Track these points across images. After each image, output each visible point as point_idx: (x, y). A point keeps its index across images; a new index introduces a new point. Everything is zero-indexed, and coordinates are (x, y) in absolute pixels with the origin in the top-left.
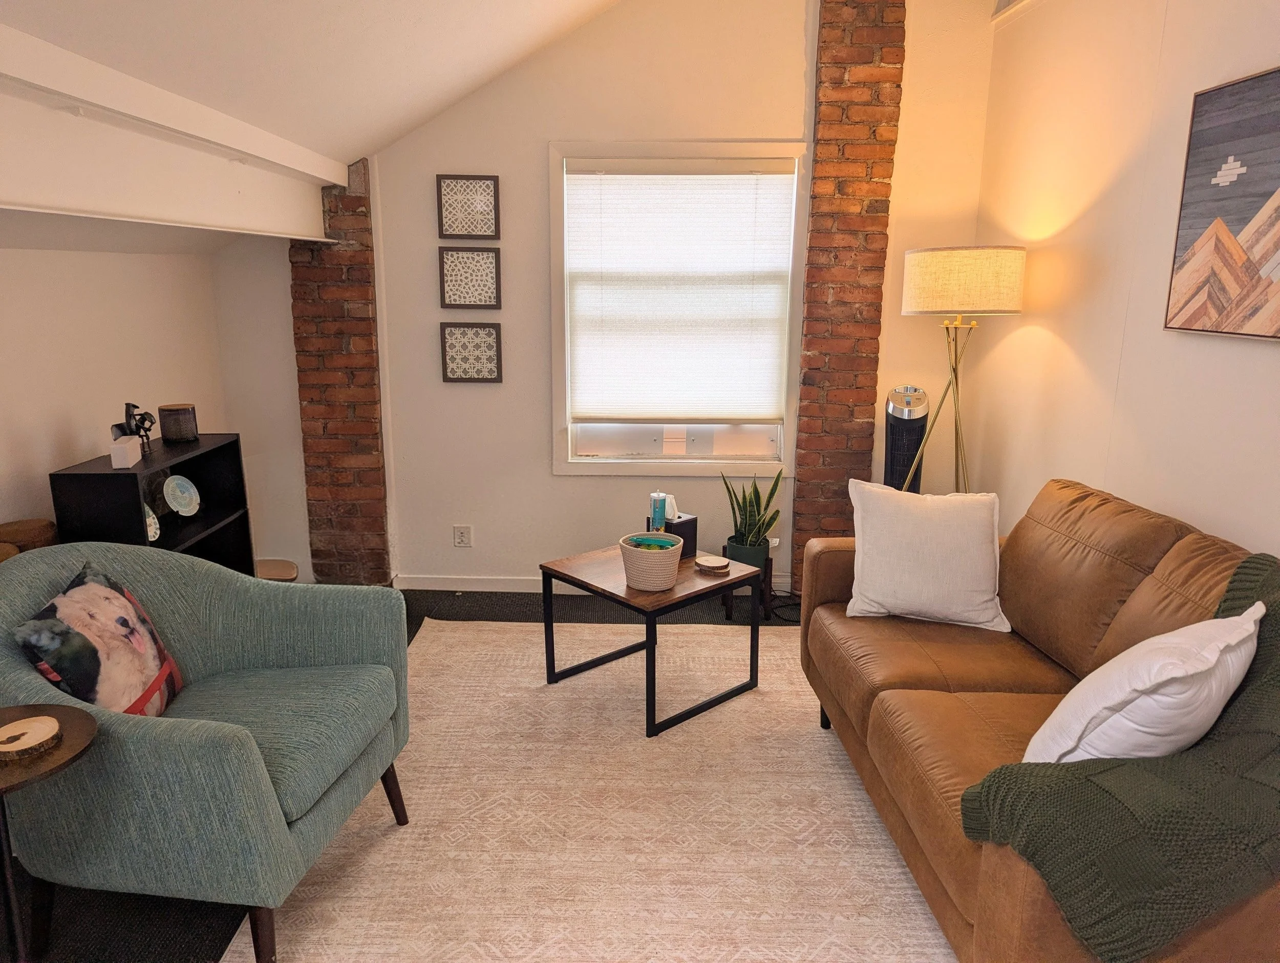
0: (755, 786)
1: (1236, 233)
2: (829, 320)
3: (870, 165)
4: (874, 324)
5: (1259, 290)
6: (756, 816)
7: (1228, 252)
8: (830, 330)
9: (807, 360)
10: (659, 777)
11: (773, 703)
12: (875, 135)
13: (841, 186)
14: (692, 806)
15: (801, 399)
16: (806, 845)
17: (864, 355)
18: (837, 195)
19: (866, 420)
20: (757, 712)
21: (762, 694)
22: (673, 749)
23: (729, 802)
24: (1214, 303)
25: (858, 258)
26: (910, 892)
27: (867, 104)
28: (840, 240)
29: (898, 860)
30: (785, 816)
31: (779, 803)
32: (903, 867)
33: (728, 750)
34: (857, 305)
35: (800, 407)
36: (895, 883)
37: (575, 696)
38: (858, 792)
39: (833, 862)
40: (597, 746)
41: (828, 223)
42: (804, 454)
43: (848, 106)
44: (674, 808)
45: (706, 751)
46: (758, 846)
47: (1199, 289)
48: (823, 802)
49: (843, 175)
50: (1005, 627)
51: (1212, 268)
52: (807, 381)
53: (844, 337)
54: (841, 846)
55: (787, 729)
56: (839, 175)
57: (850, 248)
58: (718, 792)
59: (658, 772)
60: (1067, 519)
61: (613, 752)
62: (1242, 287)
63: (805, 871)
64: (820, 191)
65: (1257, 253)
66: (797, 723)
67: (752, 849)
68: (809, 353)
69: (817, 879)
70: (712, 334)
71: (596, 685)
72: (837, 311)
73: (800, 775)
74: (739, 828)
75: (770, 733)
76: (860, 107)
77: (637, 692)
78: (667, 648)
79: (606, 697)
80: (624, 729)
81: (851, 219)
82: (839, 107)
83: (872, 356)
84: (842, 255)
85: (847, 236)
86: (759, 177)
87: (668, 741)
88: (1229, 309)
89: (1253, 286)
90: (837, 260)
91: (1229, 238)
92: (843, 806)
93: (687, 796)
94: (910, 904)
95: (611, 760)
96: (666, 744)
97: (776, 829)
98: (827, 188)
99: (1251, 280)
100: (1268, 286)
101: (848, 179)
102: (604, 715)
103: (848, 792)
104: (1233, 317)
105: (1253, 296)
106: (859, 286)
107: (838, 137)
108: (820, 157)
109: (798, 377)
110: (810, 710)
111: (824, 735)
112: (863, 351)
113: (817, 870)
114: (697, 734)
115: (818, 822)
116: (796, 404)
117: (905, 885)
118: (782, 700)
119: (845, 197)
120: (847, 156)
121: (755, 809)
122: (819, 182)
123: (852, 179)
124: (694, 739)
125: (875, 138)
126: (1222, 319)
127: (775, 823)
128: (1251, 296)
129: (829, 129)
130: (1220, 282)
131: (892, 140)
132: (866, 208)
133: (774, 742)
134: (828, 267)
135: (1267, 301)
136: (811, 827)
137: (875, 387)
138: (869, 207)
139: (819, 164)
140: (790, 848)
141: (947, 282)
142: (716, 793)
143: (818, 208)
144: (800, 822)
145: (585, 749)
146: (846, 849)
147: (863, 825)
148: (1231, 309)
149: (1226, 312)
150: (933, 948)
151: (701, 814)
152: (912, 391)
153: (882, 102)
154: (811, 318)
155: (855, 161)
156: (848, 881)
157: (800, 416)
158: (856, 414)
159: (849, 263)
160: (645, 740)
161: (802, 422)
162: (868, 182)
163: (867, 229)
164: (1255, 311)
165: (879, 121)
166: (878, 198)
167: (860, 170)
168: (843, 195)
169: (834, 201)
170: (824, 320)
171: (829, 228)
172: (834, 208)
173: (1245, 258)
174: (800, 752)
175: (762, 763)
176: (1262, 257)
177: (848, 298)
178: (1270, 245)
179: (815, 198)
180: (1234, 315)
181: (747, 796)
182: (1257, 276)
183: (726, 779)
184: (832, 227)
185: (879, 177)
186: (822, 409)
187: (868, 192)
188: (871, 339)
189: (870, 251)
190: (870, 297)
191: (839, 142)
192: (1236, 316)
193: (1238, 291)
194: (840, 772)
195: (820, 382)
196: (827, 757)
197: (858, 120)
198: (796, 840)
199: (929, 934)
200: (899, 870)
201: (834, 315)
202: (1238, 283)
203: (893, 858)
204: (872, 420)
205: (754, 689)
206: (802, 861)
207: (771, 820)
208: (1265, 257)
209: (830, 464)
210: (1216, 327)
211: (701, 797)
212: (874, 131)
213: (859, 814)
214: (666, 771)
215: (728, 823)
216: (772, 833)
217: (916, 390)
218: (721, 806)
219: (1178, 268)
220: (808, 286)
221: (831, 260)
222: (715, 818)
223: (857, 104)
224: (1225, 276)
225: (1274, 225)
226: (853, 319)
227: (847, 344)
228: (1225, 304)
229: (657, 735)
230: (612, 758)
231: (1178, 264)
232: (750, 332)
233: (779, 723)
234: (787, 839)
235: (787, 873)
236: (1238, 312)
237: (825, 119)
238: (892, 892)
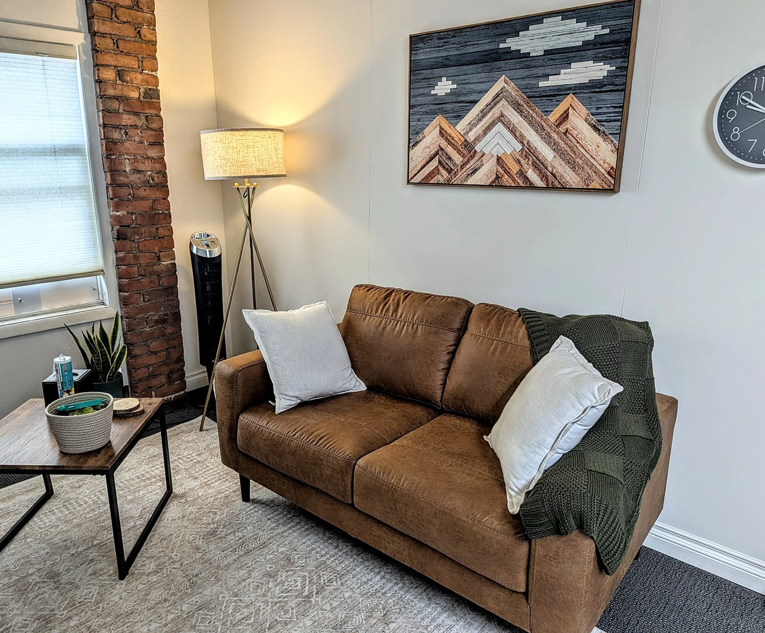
0: (243, 572)
1: (455, 125)
2: (130, 186)
3: (140, 59)
4: (163, 187)
5: (476, 158)
6: (264, 595)
7: (450, 136)
8: (132, 193)
9: (117, 220)
10: (166, 610)
11: (196, 499)
12: (140, 35)
13: (120, 74)
14: (214, 618)
15: (116, 252)
16: (315, 596)
17: (161, 212)
18: (118, 82)
19: (169, 262)
20: (192, 513)
21: (183, 496)
22: (154, 578)
23: (236, 596)
24: (444, 167)
25: (143, 135)
26: (396, 588)
27: (128, 8)
28: (127, 119)
29: (372, 570)
30: (282, 583)
31: (271, 575)
32: (379, 573)
33: (198, 556)
34: (149, 173)
35: (117, 258)
36: (384, 587)
37: (14, 578)
38: (309, 537)
39: (341, 598)
40: (83, 614)
41: (115, 105)
42: (128, 296)
43: (115, 7)
44: (200, 628)
45: (181, 565)
46: (286, 618)
47: (431, 159)
48: (296, 557)
49: (121, 65)
50: (362, 387)
51: (440, 146)
52: (120, 237)
53: (143, 199)
54: (335, 582)
55: (224, 515)
56: (118, 65)
57: (135, 127)
58: (221, 593)
59: (160, 606)
60: (388, 309)
61: (103, 611)
62: (464, 156)
63: (332, 616)
64: (104, 77)
65: (471, 137)
66: (227, 507)
67: (286, 624)
68: (118, 214)
69: (343, 617)
70: (24, 202)
71: (27, 557)
72: (134, 178)
73: (264, 545)
74: (262, 613)
75: (215, 525)
76: (125, 9)
77: (74, 545)
78: (67, 493)
79: (49, 563)
80: (94, 585)
81: (133, 102)
82: (108, 6)
83: (167, 212)
84: (131, 132)
85: (132, 117)
86: (46, 58)
87: (143, 574)
88: (456, 170)
89: (471, 156)
90: (128, 136)
91: (450, 127)
92: (310, 552)
93: (201, 612)
94: (404, 597)
95: (108, 619)
96: (144, 577)
97: (287, 597)
98: (109, 74)
99: (470, 153)
100: (482, 156)
101: (125, 69)
102: (63, 581)
103: (304, 541)
104: (459, 175)
105: (471, 163)
106: (148, 158)
107: (111, 32)
108: (99, 47)
109: (110, 234)
110: (227, 493)
111: (252, 507)
112: (159, 209)
113: (338, 610)
114: (162, 554)
115: (306, 574)
116: (112, 256)
117: (390, 585)
118: (200, 494)
119: (125, 84)
120: (121, 49)
121: (259, 590)
122: (101, 68)
123: (128, 69)
124: (163, 560)
125: (141, 37)
126: (451, 176)
127: (282, 592)
128: (470, 162)
129: (103, 24)
130: (447, 154)
131: (153, 41)
132: (142, 94)
133: (225, 530)
134: (122, 142)
135: (482, 165)
136: (306, 580)
137: (172, 236)
138: (145, 94)
139: (99, 53)
140: (308, 605)
141: (246, 155)
142: (221, 596)
143: (105, 91)
144: (296, 582)
145: (72, 623)
146: (339, 583)
147: (333, 559)
148: (457, 170)
149: (453, 172)
150: (438, 618)
151: (225, 619)
152: (206, 236)
153: (142, 9)
154: (115, 184)
155: (128, 54)
156: (360, 605)
157: (117, 265)
158: (162, 258)
159: (137, 139)
160: (122, 584)
161: (120, 270)
162: (141, 73)
163: (146, 112)
164: (475, 171)
165: (142, 24)
166: (151, 87)
167: (133, 63)
168: (123, 82)
169: (117, 86)
170: (126, 185)
171: (117, 109)
172: (117, 92)
173: (463, 140)
174: (249, 528)
175: (231, 551)
176: (475, 139)
177: (141, 167)
178: (480, 132)
179: (101, 82)
180: (460, 174)
181: (244, 583)
182: (473, 150)
183: (218, 580)
184: (119, 109)
185: (149, 70)
186: (136, 258)
187: (142, 81)
188: (163, 199)
189: (151, 129)
190: (158, 166)
191: (113, 37)
192: (462, 174)
193: (461, 159)
194: (286, 528)
195: (131, 236)
196: (269, 522)
197: (125, 20)
198: (306, 597)
199: (430, 610)
200: (378, 577)
201: (132, 181)
202: (460, 155)
203: (368, 571)
204: (173, 261)
205: (172, 495)
206: (323, 610)
207: (277, 592)
208: (478, 139)
209: (149, 300)
210: (448, 181)
211: (213, 605)
212: (139, 32)
213: (323, 552)
214: (165, 600)
215: (251, 614)
216: (286, 601)
217: (208, 236)
218: (234, 604)
219: (413, 146)
220: (107, 158)
221: (122, 135)
222: (238, 616)
223: (122, 6)
224: (450, 150)
225: (481, 120)
226: (147, 184)
227: (147, 204)
228: (452, 168)
229: (127, 574)
230: (106, 616)
231: (412, 143)
232: (60, 198)
233: (215, 513)
234: (300, 599)
235: (323, 625)
236: (462, 171)
237: (99, 15)
238: (389, 595)
